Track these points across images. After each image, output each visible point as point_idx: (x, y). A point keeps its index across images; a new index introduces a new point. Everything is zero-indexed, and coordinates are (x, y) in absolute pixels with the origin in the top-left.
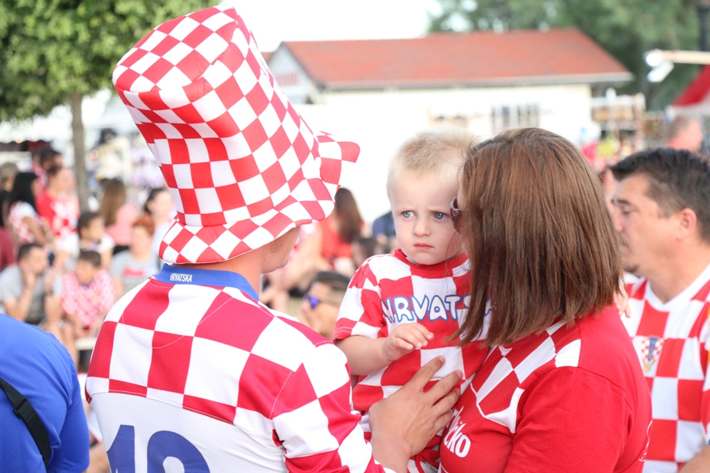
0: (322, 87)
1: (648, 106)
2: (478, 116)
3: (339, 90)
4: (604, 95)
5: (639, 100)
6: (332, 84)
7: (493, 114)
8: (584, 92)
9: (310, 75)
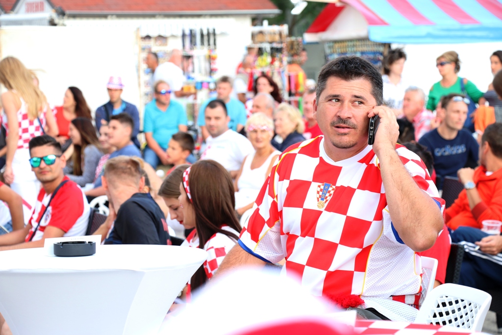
0: (62, 14)
1: (291, 33)
2: (173, 36)
3: (74, 16)
4: (262, 24)
5: (285, 28)
6: (68, 12)
7: (184, 36)
8: (248, 22)
9: (52, 5)
